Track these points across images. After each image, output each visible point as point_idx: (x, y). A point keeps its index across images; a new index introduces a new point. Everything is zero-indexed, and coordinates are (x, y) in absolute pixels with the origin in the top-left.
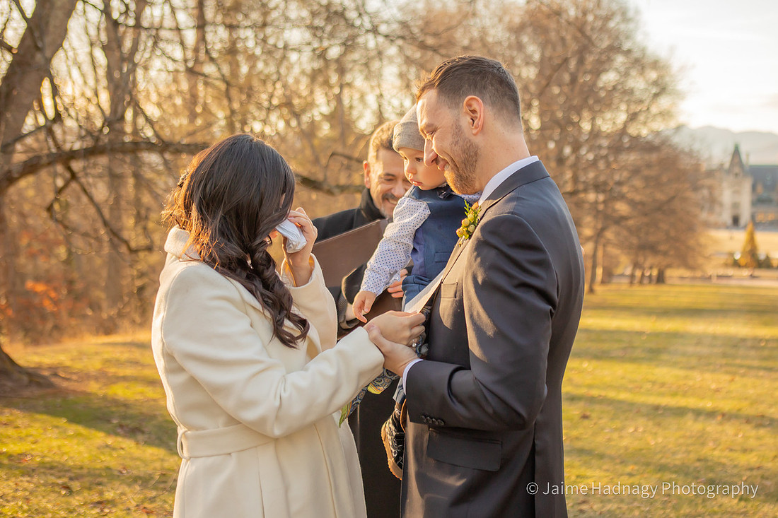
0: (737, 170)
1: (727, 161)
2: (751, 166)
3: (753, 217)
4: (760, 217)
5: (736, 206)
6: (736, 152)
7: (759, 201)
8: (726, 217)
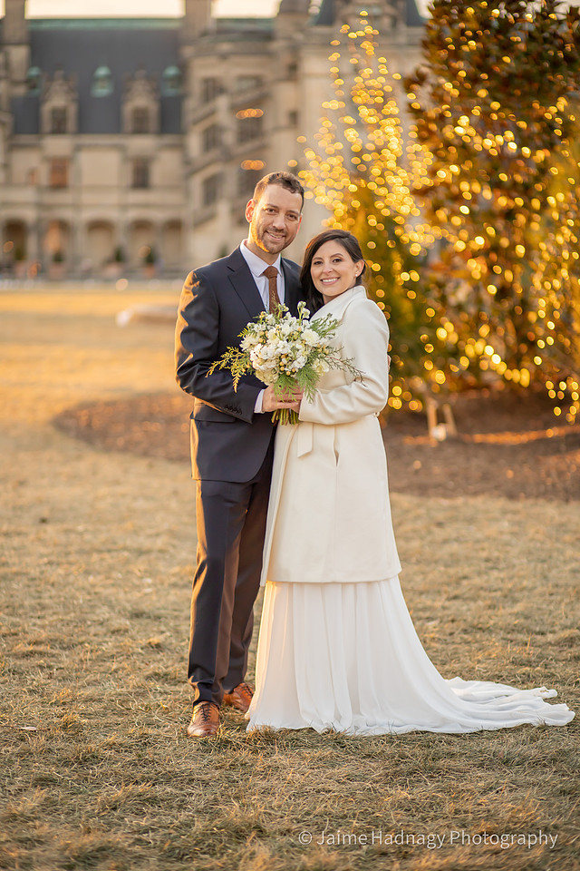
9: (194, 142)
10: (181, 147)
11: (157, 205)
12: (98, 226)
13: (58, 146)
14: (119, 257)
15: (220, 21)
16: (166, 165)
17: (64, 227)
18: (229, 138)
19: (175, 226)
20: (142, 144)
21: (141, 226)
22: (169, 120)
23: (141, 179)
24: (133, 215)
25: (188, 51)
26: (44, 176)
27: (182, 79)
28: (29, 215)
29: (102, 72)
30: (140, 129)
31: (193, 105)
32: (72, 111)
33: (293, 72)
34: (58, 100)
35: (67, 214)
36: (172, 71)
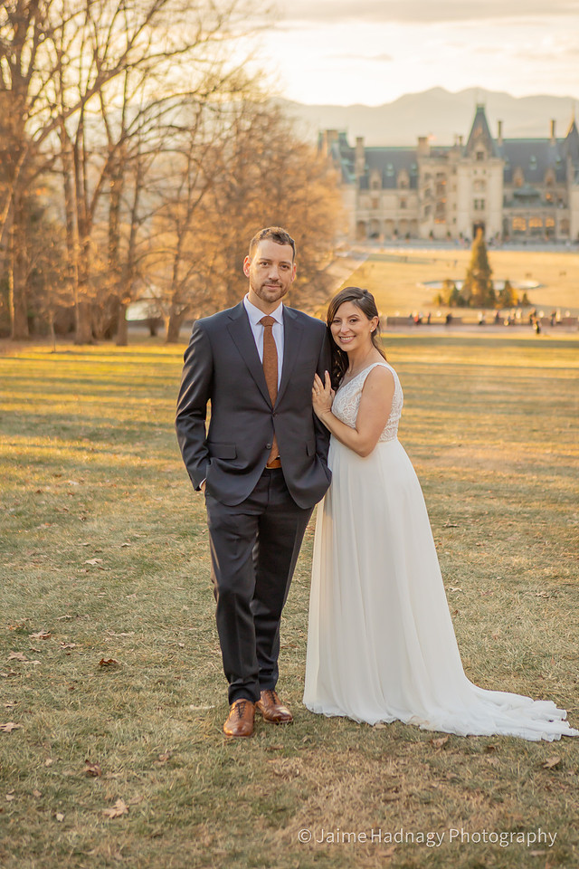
0: (480, 147)
1: (465, 130)
2: (504, 140)
3: (505, 222)
4: (516, 223)
5: (479, 205)
6: (480, 115)
7: (516, 199)
8: (465, 226)
9: (422, 194)
10: (417, 194)
11: (408, 214)
12: (389, 221)
13: (375, 193)
14: (396, 232)
15: (431, 148)
16: (412, 200)
17: (376, 221)
18: (433, 193)
19: (415, 221)
20: (403, 193)
21: (403, 221)
22: (413, 184)
23: (403, 205)
24: (401, 218)
25: (420, 161)
26: (370, 204)
27: (417, 170)
28: (366, 219)
29: (390, 167)
30: (403, 187)
31: (421, 181)
32: (380, 182)
33: (454, 172)
34: (375, 178)
35: (377, 218)
36: (414, 167)
